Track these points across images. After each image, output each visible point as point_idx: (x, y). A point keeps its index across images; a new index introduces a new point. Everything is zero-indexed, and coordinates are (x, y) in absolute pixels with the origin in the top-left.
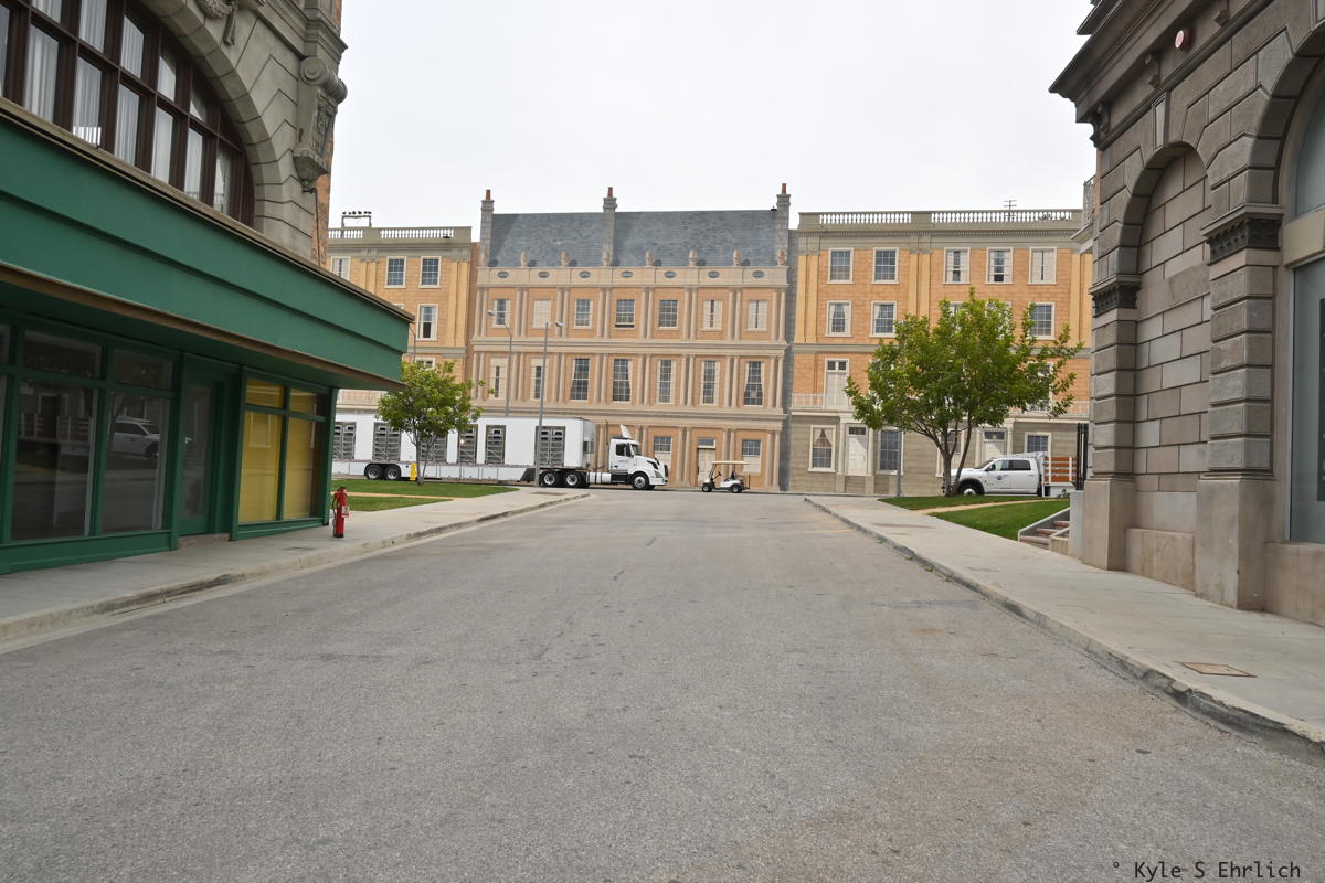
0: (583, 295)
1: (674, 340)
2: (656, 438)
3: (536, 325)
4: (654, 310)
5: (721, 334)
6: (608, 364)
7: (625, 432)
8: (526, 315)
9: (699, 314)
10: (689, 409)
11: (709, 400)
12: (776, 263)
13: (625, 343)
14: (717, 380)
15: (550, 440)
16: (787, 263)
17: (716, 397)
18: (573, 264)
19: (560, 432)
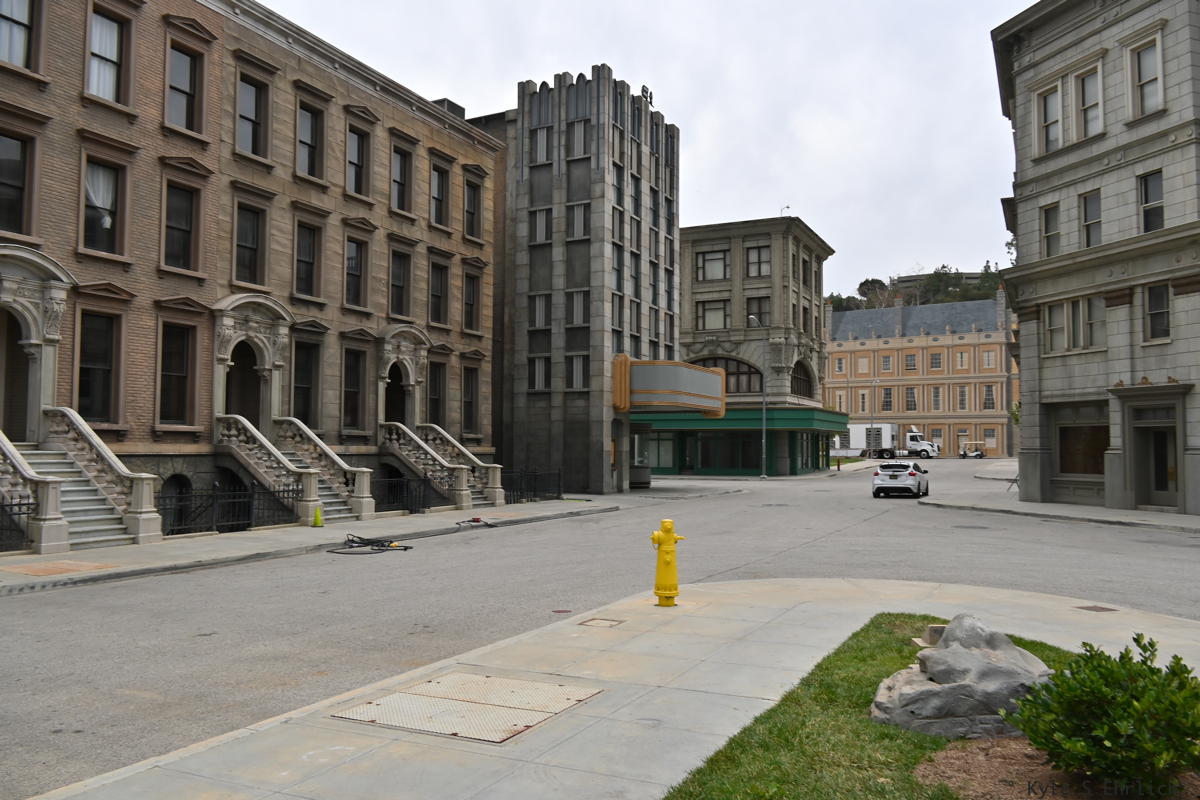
0: (886, 353)
1: (942, 375)
2: (933, 430)
3: (860, 371)
4: (927, 360)
5: (968, 371)
6: (903, 391)
7: (914, 428)
8: (854, 366)
9: (954, 361)
10: (951, 413)
11: (963, 408)
12: (998, 329)
13: (912, 378)
14: (967, 397)
15: (874, 435)
16: (1005, 329)
17: (967, 406)
18: (879, 337)
19: (879, 432)
